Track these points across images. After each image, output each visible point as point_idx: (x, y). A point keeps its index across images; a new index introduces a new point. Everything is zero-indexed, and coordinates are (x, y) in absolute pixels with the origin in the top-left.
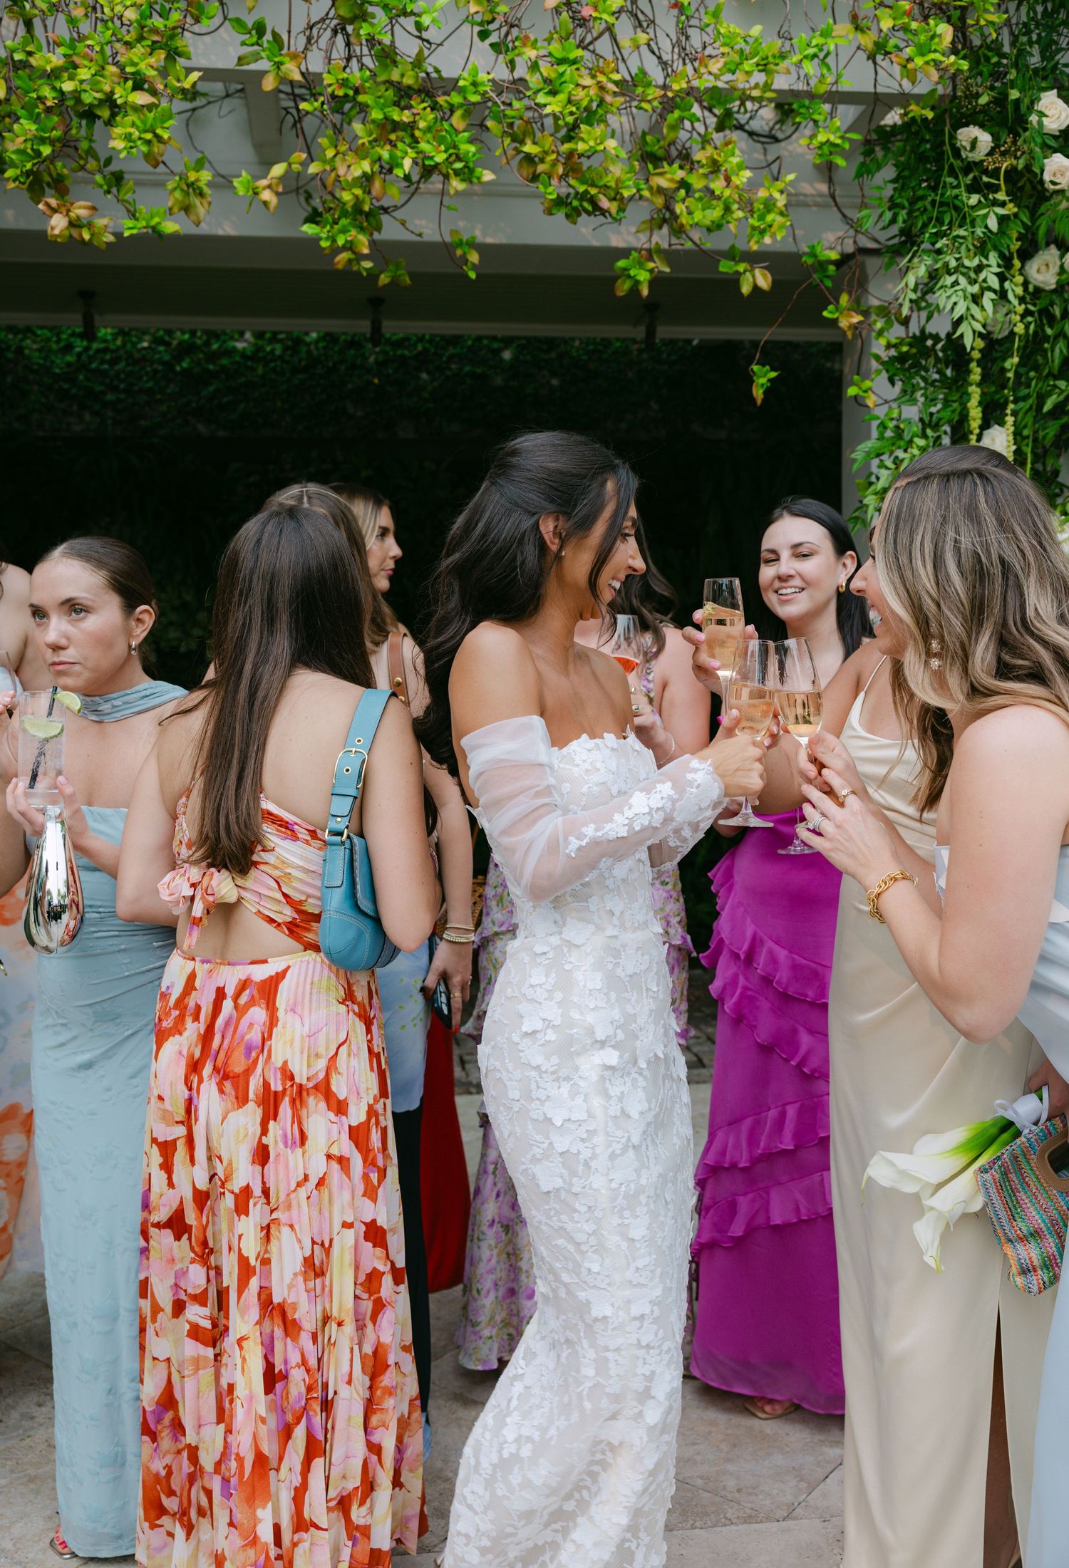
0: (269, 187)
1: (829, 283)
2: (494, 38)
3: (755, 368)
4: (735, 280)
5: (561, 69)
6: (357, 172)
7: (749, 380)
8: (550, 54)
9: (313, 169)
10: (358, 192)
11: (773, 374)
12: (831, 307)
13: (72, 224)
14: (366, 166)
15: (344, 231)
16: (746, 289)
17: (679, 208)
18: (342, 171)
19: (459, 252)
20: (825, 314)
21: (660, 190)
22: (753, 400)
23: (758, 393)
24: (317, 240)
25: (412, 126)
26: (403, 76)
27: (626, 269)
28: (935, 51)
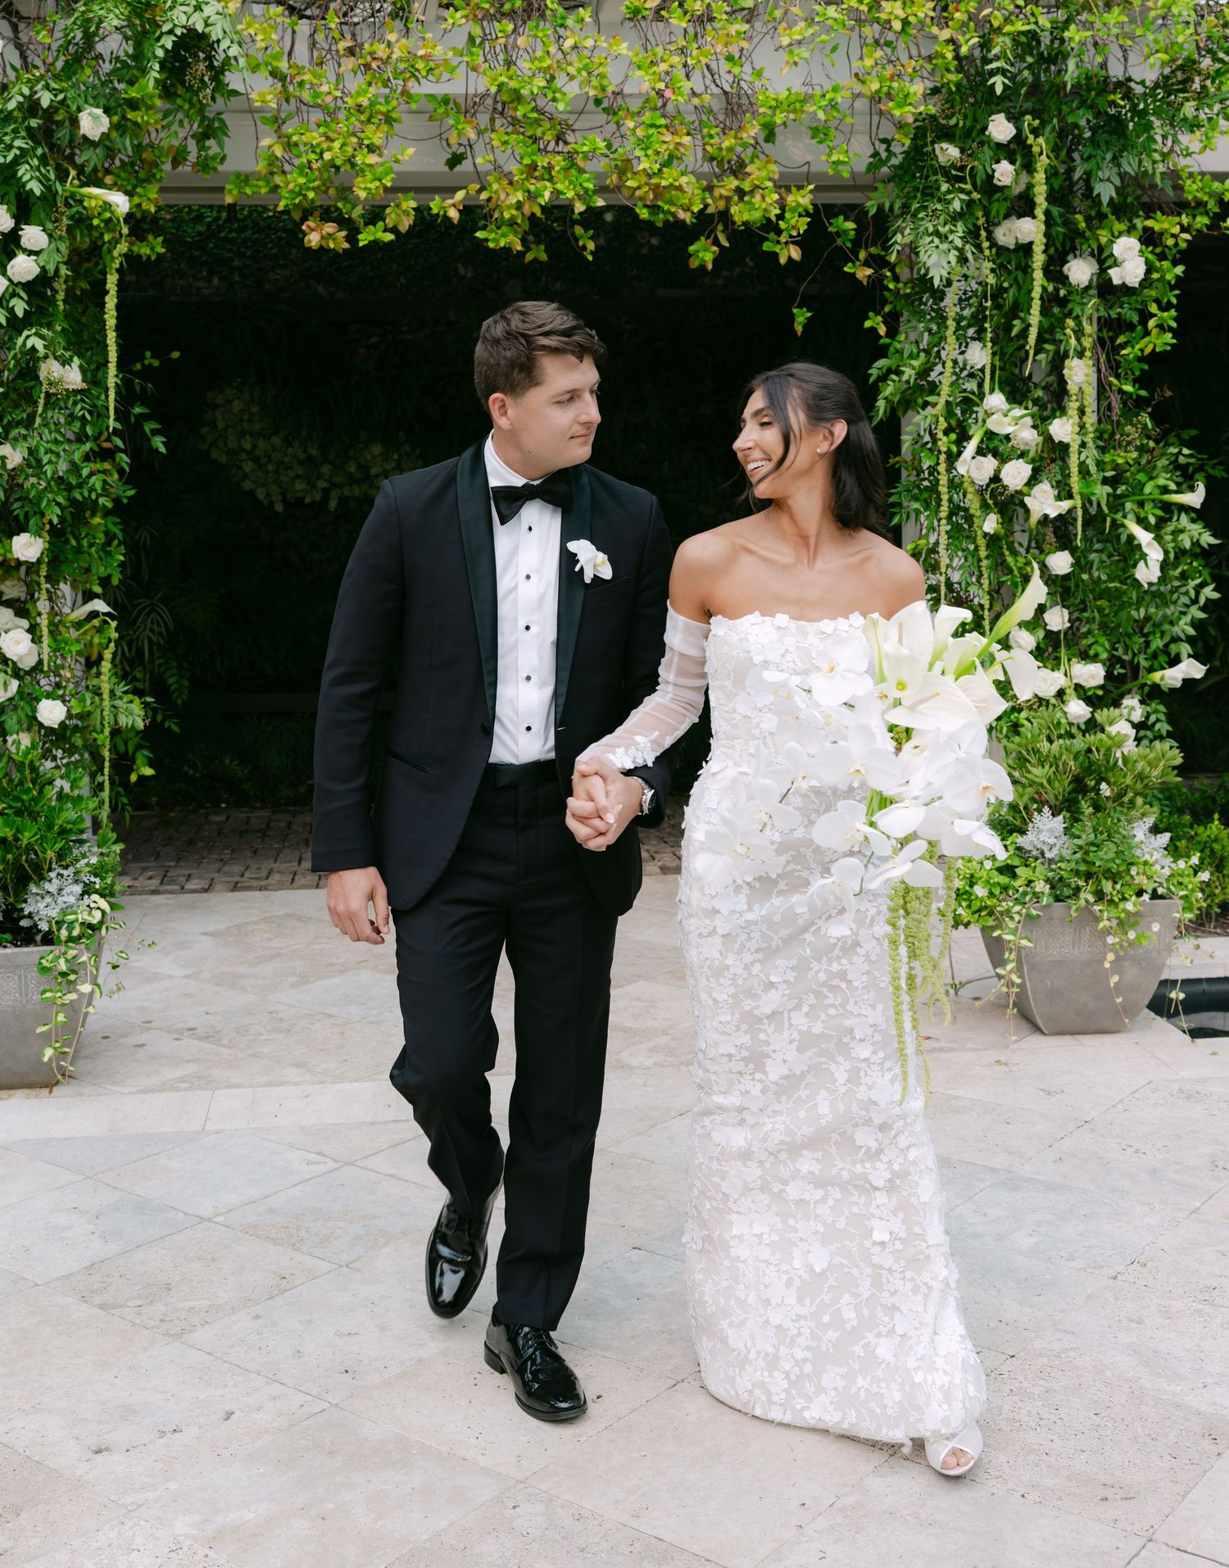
0: (454, 206)
1: (849, 245)
2: (605, 104)
3: (795, 311)
4: (775, 255)
5: (651, 131)
6: (514, 201)
7: (792, 317)
8: (643, 123)
9: (484, 196)
10: (514, 212)
11: (809, 314)
12: (850, 264)
13: (322, 238)
14: (520, 196)
15: (504, 235)
16: (783, 260)
17: (734, 210)
18: (503, 197)
19: (581, 243)
20: (846, 269)
21: (721, 196)
22: (795, 332)
23: (799, 329)
24: (487, 240)
25: (549, 168)
26: (544, 133)
27: (698, 251)
28: (910, 104)
